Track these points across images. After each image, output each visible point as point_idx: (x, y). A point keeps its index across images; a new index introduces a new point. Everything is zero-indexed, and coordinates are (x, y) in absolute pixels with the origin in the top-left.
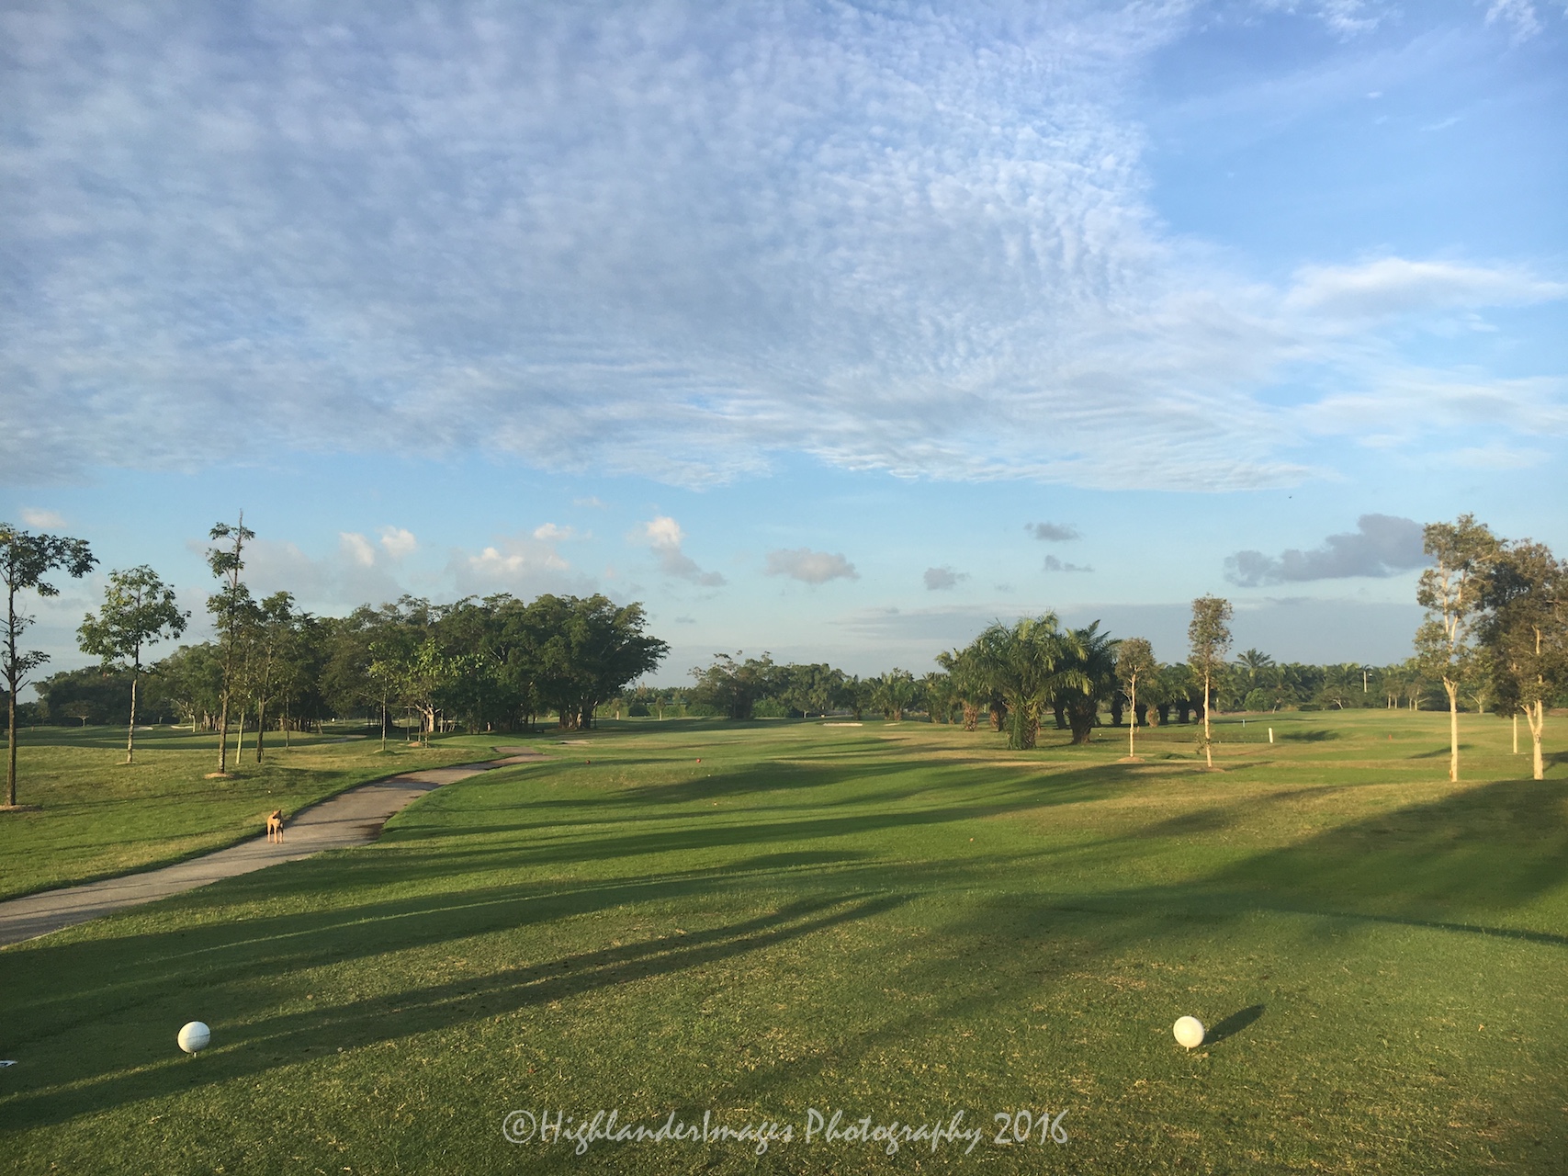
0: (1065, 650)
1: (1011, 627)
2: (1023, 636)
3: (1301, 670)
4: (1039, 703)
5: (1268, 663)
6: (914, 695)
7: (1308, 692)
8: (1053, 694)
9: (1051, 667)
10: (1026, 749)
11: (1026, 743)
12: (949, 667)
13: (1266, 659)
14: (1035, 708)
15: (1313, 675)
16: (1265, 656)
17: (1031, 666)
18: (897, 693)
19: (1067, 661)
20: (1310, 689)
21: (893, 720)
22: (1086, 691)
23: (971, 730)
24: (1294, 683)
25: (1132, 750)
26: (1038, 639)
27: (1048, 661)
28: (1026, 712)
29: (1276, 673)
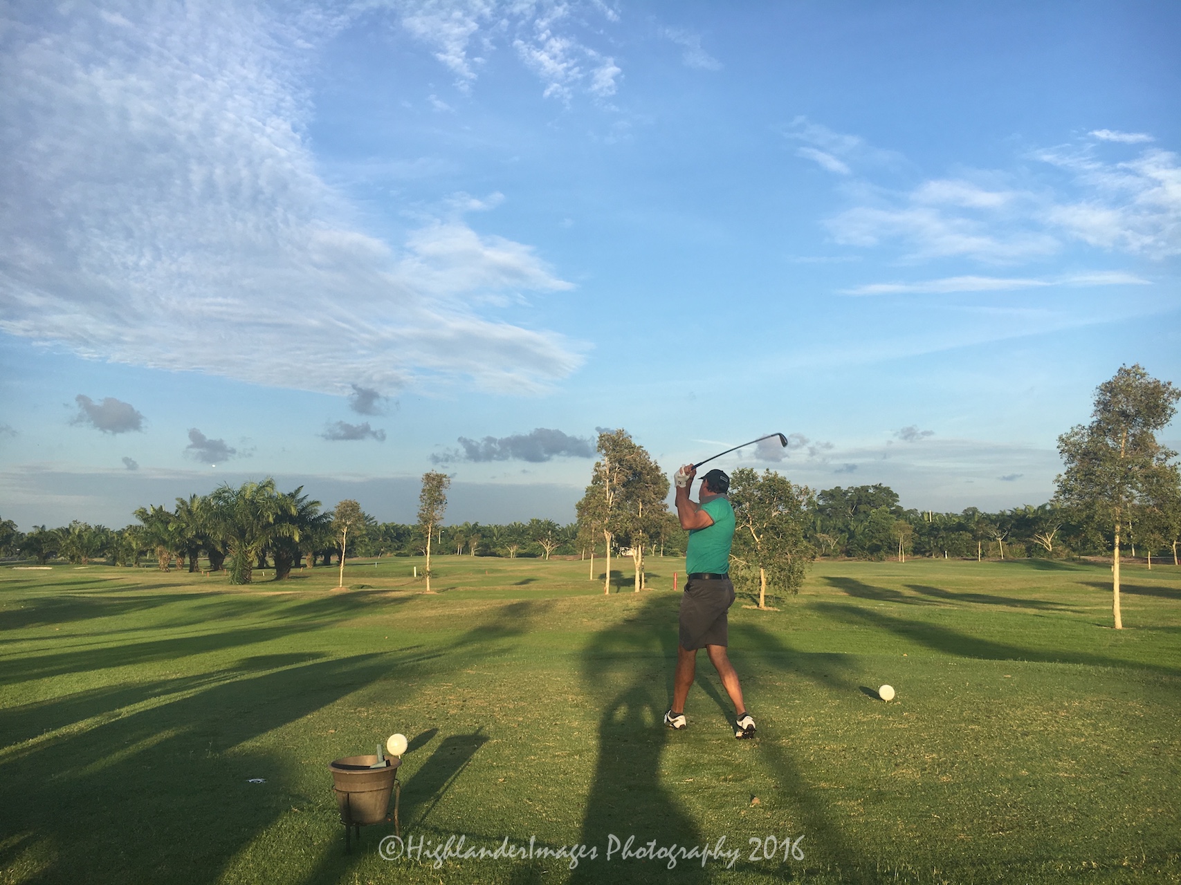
0: (281, 508)
1: (237, 488)
2: (248, 496)
3: (396, 528)
4: (257, 547)
5: (373, 522)
6: (102, 544)
7: (400, 544)
8: (271, 541)
9: (271, 520)
10: (244, 583)
11: (244, 580)
12: (145, 520)
13: (371, 519)
14: (253, 552)
15: (404, 531)
16: (371, 517)
17: (254, 520)
18: (86, 541)
19: (284, 517)
20: (402, 541)
21: (79, 563)
22: (297, 539)
23: (167, 571)
24: (391, 537)
25: (341, 583)
26: (259, 499)
27: (268, 516)
28: (246, 555)
29: (379, 529)
